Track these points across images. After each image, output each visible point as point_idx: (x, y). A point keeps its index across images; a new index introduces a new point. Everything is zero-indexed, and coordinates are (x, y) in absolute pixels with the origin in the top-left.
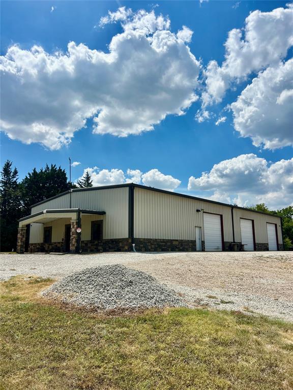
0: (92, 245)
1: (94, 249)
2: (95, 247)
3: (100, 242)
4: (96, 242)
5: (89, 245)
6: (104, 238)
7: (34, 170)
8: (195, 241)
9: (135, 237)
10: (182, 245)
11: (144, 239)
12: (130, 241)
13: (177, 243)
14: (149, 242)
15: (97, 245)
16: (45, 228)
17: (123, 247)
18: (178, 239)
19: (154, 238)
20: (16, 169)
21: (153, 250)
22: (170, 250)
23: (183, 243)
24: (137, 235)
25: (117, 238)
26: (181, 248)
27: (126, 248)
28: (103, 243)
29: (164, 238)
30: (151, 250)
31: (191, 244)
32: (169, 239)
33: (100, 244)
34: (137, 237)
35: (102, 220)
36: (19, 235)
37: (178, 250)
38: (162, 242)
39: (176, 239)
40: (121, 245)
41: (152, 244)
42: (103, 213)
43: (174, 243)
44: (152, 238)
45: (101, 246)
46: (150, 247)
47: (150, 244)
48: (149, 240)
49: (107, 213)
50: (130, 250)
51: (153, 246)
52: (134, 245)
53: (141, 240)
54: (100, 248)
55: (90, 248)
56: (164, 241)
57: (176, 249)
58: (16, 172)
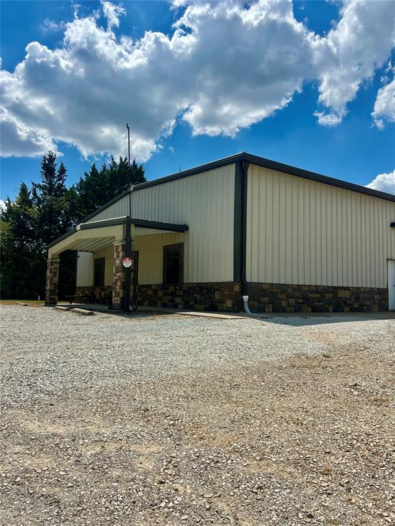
0: (164, 294)
1: (168, 301)
2: (169, 298)
3: (178, 287)
4: (172, 289)
5: (160, 293)
6: (185, 282)
7: (94, 168)
8: (387, 290)
9: (248, 280)
10: (357, 299)
11: (272, 285)
12: (237, 288)
13: (347, 294)
14: (281, 293)
15: (173, 294)
16: (95, 260)
17: (223, 302)
18: (350, 286)
19: (295, 283)
20: (62, 165)
21: (292, 309)
22: (331, 309)
23: (361, 295)
24: (253, 274)
25: (211, 280)
26: (356, 305)
27: (229, 303)
28: (184, 291)
29: (319, 284)
30: (288, 309)
31: (377, 297)
32: (330, 285)
33: (177, 292)
34: (255, 280)
35: (183, 243)
36: (48, 271)
37: (348, 309)
38: (312, 292)
39: (345, 285)
40: (217, 296)
41: (289, 297)
42: (183, 228)
43: (341, 294)
44: (289, 282)
45: (179, 296)
46: (284, 304)
47: (284, 296)
48: (283, 288)
49: (191, 228)
50: (237, 309)
51: (292, 301)
52: (246, 298)
53: (264, 287)
54: (178, 300)
55: (161, 299)
56: (317, 289)
57: (346, 308)
58: (63, 171)
